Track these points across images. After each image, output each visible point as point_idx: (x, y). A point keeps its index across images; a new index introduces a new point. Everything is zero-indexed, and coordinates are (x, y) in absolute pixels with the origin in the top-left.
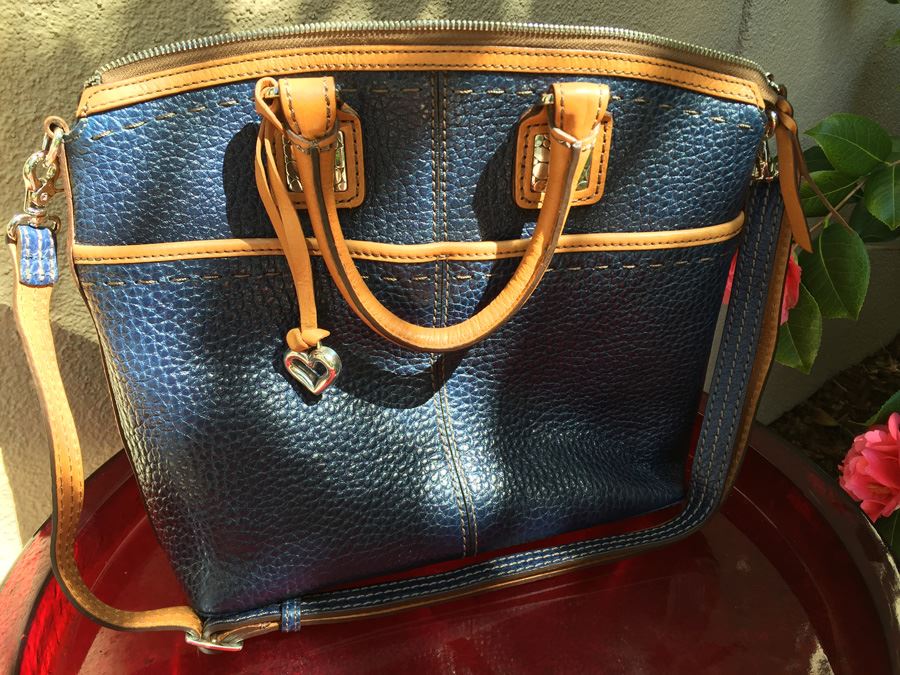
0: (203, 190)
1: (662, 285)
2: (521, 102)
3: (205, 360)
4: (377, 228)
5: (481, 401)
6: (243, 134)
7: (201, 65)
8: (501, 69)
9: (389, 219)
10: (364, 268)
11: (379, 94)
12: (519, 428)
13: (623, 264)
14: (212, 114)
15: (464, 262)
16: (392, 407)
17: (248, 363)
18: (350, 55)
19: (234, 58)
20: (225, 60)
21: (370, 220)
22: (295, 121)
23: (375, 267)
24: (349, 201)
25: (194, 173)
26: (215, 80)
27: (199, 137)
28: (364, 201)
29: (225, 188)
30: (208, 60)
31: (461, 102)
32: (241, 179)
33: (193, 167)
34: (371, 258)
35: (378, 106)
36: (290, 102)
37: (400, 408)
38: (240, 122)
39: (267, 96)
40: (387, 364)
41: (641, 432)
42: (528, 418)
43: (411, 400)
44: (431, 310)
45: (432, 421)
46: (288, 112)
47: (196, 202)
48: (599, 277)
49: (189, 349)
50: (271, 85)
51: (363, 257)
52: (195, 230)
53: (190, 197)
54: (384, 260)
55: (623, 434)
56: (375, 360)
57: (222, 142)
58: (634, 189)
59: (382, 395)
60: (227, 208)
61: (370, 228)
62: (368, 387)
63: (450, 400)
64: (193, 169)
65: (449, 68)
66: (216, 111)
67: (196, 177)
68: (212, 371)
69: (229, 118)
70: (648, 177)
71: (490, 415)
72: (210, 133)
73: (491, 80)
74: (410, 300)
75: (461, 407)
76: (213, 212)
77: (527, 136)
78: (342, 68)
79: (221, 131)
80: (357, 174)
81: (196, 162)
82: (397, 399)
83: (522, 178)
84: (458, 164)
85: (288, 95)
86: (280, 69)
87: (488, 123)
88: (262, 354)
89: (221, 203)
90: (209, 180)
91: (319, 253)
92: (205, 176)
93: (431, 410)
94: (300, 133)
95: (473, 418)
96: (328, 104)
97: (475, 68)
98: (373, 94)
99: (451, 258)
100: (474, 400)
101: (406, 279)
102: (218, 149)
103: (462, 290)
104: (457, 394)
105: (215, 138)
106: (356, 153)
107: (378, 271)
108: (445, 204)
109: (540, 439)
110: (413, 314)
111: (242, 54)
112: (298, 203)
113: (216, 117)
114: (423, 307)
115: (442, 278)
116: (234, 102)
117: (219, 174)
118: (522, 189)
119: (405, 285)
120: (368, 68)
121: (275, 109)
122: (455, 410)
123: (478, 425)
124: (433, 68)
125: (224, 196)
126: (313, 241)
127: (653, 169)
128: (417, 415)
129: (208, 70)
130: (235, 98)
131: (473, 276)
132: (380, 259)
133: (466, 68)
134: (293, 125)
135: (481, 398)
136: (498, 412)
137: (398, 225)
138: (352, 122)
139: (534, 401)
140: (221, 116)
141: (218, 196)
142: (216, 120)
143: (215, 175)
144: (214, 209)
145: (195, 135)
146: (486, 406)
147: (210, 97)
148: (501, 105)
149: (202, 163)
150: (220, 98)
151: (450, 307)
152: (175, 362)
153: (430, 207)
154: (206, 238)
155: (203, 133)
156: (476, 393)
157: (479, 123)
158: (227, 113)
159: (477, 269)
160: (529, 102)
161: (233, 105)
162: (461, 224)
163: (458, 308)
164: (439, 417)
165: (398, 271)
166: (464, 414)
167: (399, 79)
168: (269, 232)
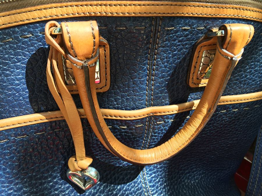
0: (14, 88)
1: (247, 116)
2: (198, 33)
3: (21, 182)
4: (116, 101)
5: (161, 171)
6: (37, 54)
7: (8, 13)
8: (191, 15)
9: (122, 97)
10: (110, 123)
11: (120, 30)
12: (177, 180)
13: (233, 109)
14: (17, 43)
15: (161, 116)
16: (121, 184)
17: (47, 178)
18: (104, 7)
19: (29, 9)
20: (23, 10)
21: (112, 97)
22: (73, 49)
23: (115, 122)
24: (101, 88)
25: (8, 79)
26: (17, 22)
27: (9, 57)
28: (109, 88)
29: (27, 85)
30: (12, 9)
31: (167, 34)
32: (37, 80)
33: (7, 75)
34: (114, 118)
35: (119, 36)
36: (70, 37)
37: (125, 183)
38: (35, 47)
39: (53, 33)
40: (118, 162)
41: (223, 171)
42: (180, 174)
43: (130, 178)
44: (143, 139)
45: (140, 186)
46: (68, 44)
47: (10, 95)
48: (221, 115)
49: (11, 178)
50: (55, 26)
51: (109, 117)
52: (10, 112)
53: (5, 93)
54: (121, 119)
55: (216, 173)
56: (113, 162)
57: (24, 59)
58: (243, 74)
59: (116, 179)
60: (29, 96)
61: (112, 101)
62: (109, 177)
63: (147, 174)
64: (7, 76)
65: (164, 15)
66: (20, 41)
67: (9, 81)
68: (26, 187)
69: (28, 45)
70: (250, 69)
71: (165, 177)
72: (17, 54)
73: (185, 21)
74: (133, 135)
75: (152, 176)
76: (21, 100)
77: (200, 51)
78: (99, 14)
79: (23, 53)
80: (106, 74)
81: (8, 72)
82: (123, 179)
83: (194, 73)
84: (161, 67)
85: (68, 33)
86: (59, 14)
87: (179, 45)
88: (54, 171)
89: (25, 95)
90: (17, 82)
91: (85, 117)
92: (14, 80)
93: (139, 180)
94: (76, 56)
95: (157, 180)
96: (94, 38)
97: (178, 15)
98: (116, 30)
99: (155, 114)
100: (157, 171)
101: (132, 127)
102: (22, 63)
103: (159, 129)
104: (150, 170)
105: (20, 57)
106: (106, 63)
107: (117, 124)
108: (153, 87)
109: (185, 183)
110: (133, 141)
111: (34, 6)
112: (72, 91)
113: (19, 44)
114: (139, 137)
115: (149, 124)
116: (31, 35)
117: (23, 78)
118: (193, 78)
119: (131, 129)
120: (115, 15)
121: (59, 41)
122: (149, 178)
123: (160, 183)
124: (155, 15)
125: (27, 90)
126: (81, 110)
127: (252, 65)
128: (133, 184)
129: (12, 16)
130: (31, 33)
131: (165, 122)
132: (119, 118)
133: (173, 15)
134: (71, 52)
135: (161, 170)
136: (168, 175)
137: (127, 99)
138: (104, 46)
139: (182, 167)
140: (23, 44)
141: (23, 91)
142: (20, 46)
143: (21, 79)
144: (21, 98)
145: (7, 56)
146: (163, 173)
147: (14, 32)
148: (187, 35)
149: (12, 72)
150: (22, 33)
151: (152, 136)
152: (4, 187)
153: (145, 89)
154: (17, 115)
155: (12, 55)
156: (158, 168)
157: (175, 45)
158: (26, 42)
159: (168, 118)
160: (202, 33)
161: (30, 37)
162: (160, 97)
163: (155, 136)
164: (143, 183)
165: (128, 123)
166: (154, 179)
167: (133, 21)
168: (55, 108)
